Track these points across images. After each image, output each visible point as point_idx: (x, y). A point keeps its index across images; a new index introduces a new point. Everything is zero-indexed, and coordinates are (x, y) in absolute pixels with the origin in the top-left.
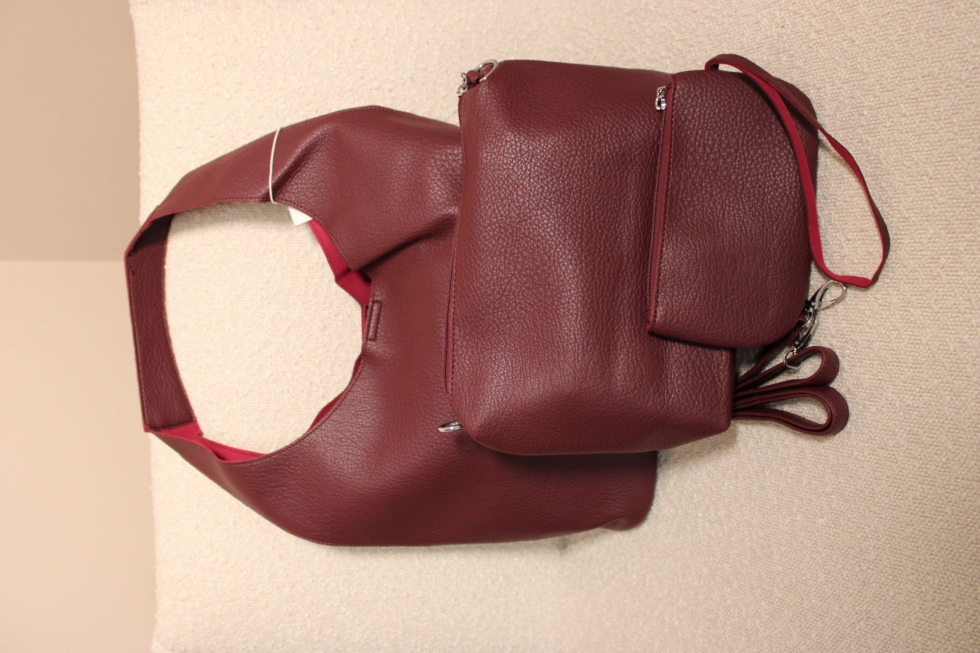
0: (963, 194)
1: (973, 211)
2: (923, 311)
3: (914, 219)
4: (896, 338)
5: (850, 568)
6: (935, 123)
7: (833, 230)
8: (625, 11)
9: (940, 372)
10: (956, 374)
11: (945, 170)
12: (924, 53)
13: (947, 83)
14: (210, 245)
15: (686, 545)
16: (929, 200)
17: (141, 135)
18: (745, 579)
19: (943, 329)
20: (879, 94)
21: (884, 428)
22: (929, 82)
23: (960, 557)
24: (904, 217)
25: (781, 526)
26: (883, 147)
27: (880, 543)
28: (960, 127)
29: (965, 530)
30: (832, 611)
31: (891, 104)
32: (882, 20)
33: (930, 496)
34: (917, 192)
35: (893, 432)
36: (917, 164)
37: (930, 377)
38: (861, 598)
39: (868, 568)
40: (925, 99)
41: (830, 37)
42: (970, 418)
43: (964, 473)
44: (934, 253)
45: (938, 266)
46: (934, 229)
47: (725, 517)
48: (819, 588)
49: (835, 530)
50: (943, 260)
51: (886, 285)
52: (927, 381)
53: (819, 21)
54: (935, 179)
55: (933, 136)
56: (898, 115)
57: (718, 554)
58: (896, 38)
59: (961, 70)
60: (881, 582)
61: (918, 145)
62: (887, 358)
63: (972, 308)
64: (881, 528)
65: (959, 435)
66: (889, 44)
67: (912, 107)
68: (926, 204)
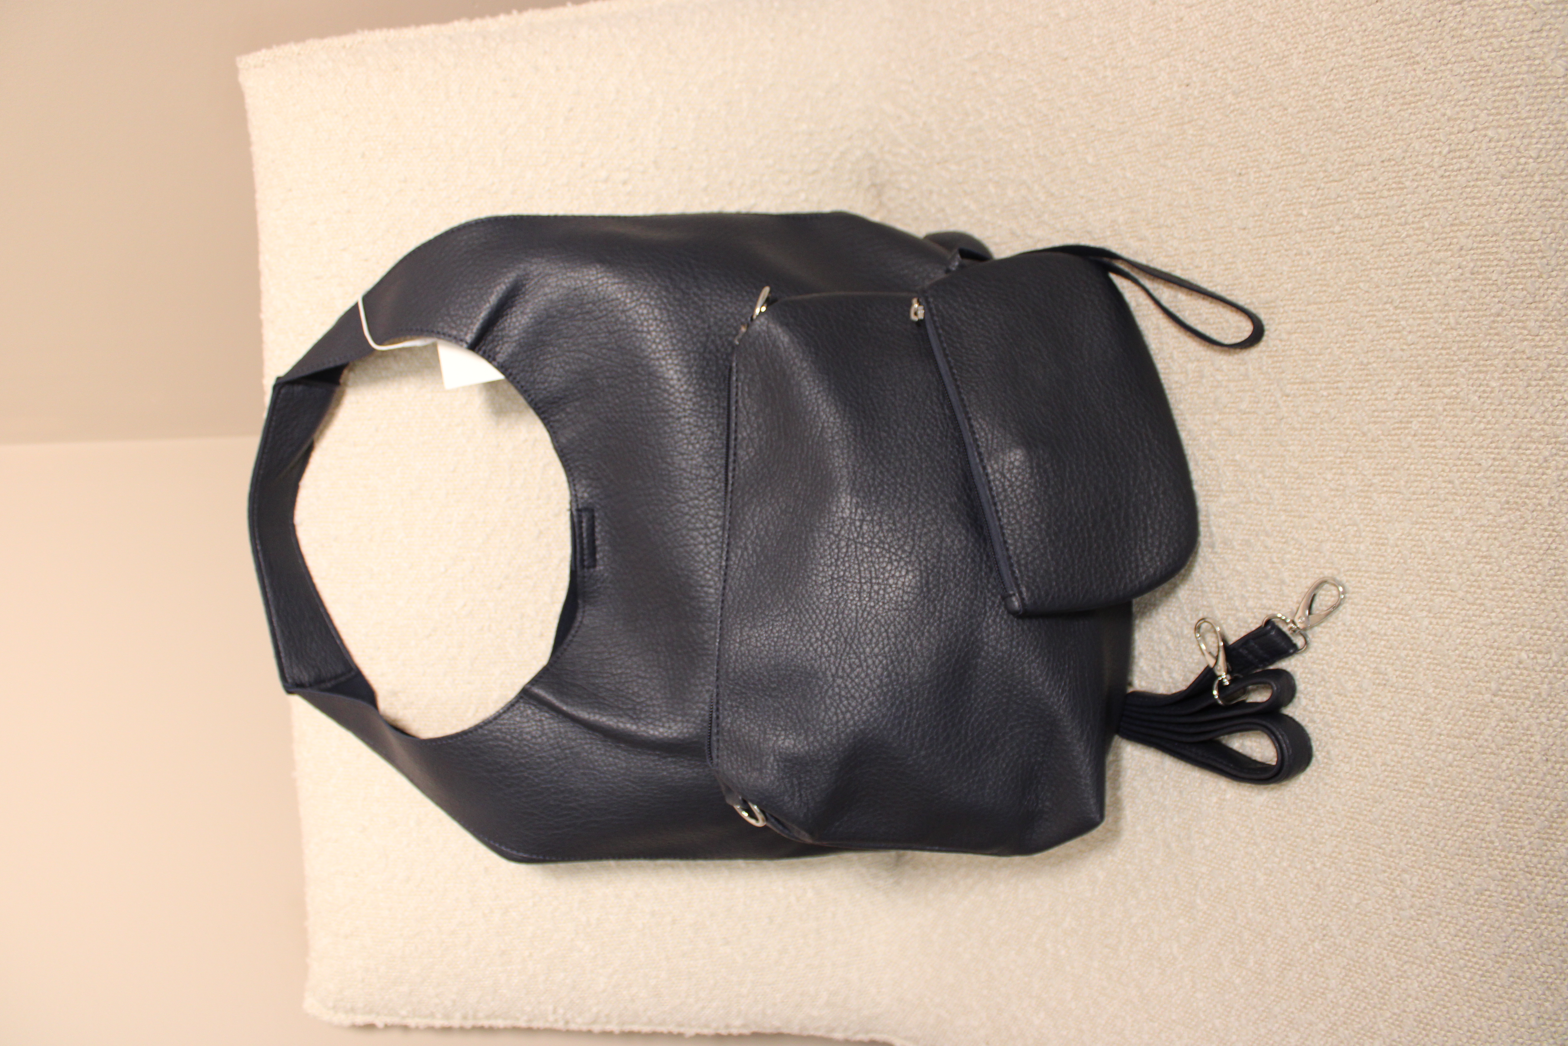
0: (1440, 331)
1: (1454, 354)
2: (1390, 498)
3: (1375, 365)
4: (1354, 536)
5: (1299, 866)
6: (1400, 228)
7: (1265, 382)
8: (966, 56)
9: (1414, 584)
10: (1435, 586)
11: (1416, 295)
12: (1382, 128)
13: (1415, 171)
16: (1394, 338)
17: (261, 259)
18: (1156, 886)
19: (1417, 523)
20: (1323, 185)
21: (1341, 664)
22: (1389, 169)
23: (1446, 845)
24: (1362, 363)
26: (1331, 262)
27: (1339, 829)
28: (1434, 234)
29: (1453, 808)
30: (1276, 927)
31: (1339, 199)
32: (1324, 79)
33: (1405, 761)
34: (1378, 327)
35: (1354, 670)
36: (1377, 287)
37: (1401, 591)
38: (1315, 908)
39: (1324, 865)
40: (1386, 193)
41: (1254, 102)
42: (1456, 649)
43: (1449, 726)
44: (1403, 414)
45: (1408, 434)
48: (1258, 895)
50: (1415, 425)
51: (1338, 461)
52: (1397, 597)
53: (1238, 78)
54: (1402, 308)
55: (1397, 246)
58: (1344, 106)
59: (1433, 154)
61: (1378, 260)
63: (1455, 494)
64: (1341, 807)
65: (1441, 674)
66: (1334, 113)
67: (1368, 204)
68: (1390, 343)
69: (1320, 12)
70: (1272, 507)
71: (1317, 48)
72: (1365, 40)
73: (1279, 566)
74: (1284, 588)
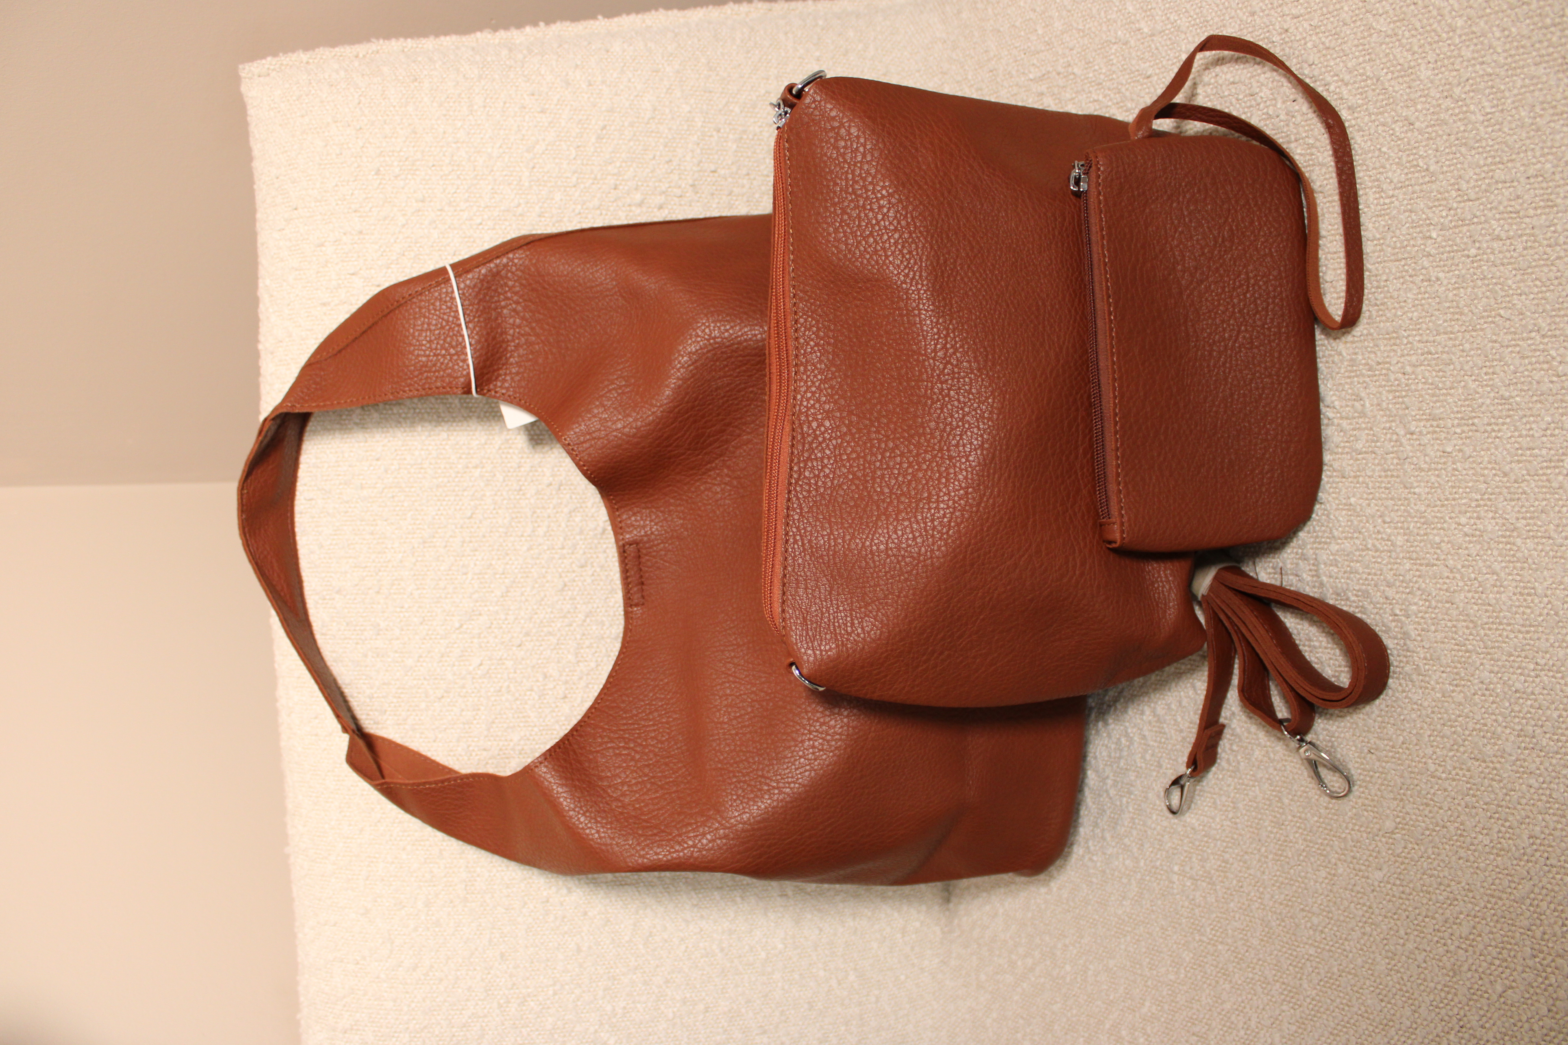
2: (1537, 544)
3: (1518, 399)
4: (1494, 586)
5: (1428, 949)
6: (1548, 250)
7: (1385, 419)
8: (1031, 76)
12: (1528, 142)
14: (378, 460)
15: (1153, 917)
16: (1542, 369)
17: (261, 284)
18: (1254, 968)
20: (1455, 205)
21: (1478, 726)
22: (1536, 185)
24: (1502, 397)
25: (1312, 883)
26: (1465, 288)
27: (1477, 908)
30: (1401, 1017)
31: (1475, 220)
32: (1457, 91)
33: (1557, 833)
34: (1523, 358)
35: (1494, 733)
36: (1521, 314)
37: (1552, 646)
38: (1450, 997)
40: (1531, 212)
41: (1373, 117)
44: (1552, 452)
45: (1559, 473)
46: (1553, 415)
47: (1217, 870)
48: (1378, 981)
49: (1401, 889)
51: (1473, 504)
52: (1546, 652)
53: (1354, 91)
54: (1551, 336)
55: (1546, 269)
56: (1488, 238)
57: (1208, 930)
58: (1481, 118)
60: (1481, 970)
61: (1522, 285)
62: (1480, 617)
64: (1479, 884)
66: (1470, 127)
67: (1511, 224)
68: (1537, 376)
69: (1453, 18)
70: (1393, 554)
71: (1449, 57)
72: (1508, 46)
73: (1403, 618)
74: (1408, 642)
